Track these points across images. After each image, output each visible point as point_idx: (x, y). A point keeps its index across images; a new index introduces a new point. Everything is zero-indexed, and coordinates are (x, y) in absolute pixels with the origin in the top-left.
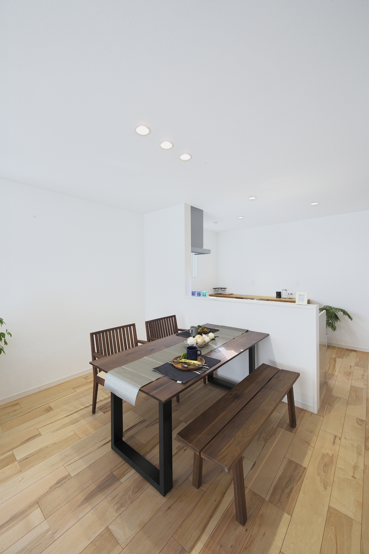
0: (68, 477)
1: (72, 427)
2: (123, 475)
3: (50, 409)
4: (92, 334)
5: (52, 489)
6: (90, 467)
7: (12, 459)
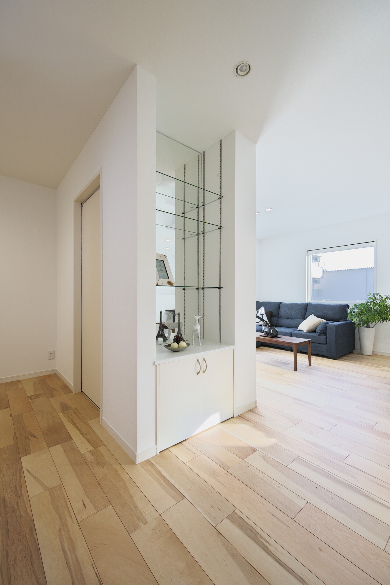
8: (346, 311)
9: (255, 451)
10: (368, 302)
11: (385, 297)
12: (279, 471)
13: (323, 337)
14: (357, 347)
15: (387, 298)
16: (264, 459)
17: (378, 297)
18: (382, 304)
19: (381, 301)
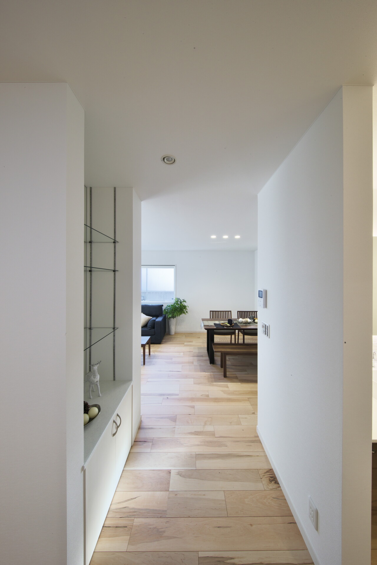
0: (192, 351)
1: (202, 344)
2: (205, 357)
3: (200, 338)
4: (210, 311)
5: (187, 352)
6: (198, 352)
7: (184, 344)
8: (162, 309)
9: (170, 473)
10: (175, 303)
11: (182, 301)
12: (194, 478)
13: (153, 330)
14: (167, 330)
15: (184, 301)
16: (180, 476)
17: (179, 301)
18: (182, 305)
19: (181, 302)
